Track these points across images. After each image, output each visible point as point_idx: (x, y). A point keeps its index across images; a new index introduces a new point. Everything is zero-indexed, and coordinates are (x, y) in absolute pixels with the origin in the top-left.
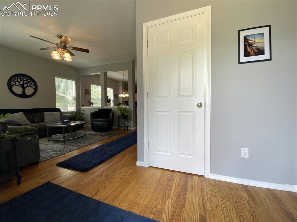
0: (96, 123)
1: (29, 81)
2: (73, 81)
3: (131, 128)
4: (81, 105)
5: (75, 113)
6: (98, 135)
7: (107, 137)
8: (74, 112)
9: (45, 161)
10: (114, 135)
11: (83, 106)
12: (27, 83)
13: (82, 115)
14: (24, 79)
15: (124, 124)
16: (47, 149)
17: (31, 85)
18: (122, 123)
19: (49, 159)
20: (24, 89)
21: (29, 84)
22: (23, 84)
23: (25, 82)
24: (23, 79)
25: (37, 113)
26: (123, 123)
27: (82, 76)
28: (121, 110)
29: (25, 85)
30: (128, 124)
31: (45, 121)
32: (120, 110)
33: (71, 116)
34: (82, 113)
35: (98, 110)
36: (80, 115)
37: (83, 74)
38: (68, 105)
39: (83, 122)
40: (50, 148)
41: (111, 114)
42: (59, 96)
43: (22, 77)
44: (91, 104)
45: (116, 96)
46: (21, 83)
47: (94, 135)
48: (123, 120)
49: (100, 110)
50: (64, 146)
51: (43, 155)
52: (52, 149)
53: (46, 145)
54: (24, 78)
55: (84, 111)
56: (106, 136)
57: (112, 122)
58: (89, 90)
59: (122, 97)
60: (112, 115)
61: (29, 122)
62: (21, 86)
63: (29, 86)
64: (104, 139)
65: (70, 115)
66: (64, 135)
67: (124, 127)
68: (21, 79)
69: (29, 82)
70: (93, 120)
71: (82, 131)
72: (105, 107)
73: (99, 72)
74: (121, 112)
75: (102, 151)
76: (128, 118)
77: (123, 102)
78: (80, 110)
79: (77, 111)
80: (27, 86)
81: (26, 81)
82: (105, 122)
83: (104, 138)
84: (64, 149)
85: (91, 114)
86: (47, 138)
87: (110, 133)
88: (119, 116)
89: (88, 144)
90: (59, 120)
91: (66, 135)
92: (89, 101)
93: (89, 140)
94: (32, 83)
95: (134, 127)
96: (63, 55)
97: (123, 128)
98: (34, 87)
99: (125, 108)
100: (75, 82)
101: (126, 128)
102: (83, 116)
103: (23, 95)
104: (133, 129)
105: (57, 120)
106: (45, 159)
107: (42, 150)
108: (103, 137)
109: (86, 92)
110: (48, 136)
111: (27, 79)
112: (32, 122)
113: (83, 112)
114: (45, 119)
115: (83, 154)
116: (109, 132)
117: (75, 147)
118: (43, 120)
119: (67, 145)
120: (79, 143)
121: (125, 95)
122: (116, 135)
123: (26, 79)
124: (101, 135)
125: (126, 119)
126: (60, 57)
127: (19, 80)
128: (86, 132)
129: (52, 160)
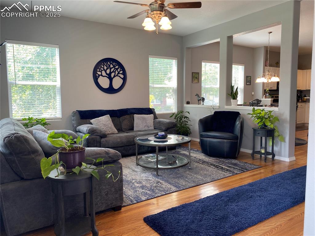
0: (208, 139)
1: (117, 67)
2: (174, 61)
3: (282, 159)
4: (185, 102)
5: (175, 115)
6: (212, 165)
7: (227, 174)
8: (173, 114)
9: (130, 205)
10: (244, 170)
11: (188, 103)
12: (114, 71)
13: (186, 119)
14: (111, 66)
15: (266, 148)
16: (133, 181)
17: (119, 73)
18: (261, 146)
19: (135, 203)
20: (111, 80)
21: (117, 72)
22: (111, 73)
23: (112, 70)
24: (109, 66)
25: (126, 116)
26: (263, 145)
27: (188, 48)
28: (261, 118)
29: (113, 75)
30: (275, 148)
31: (135, 129)
32: (259, 118)
33: (169, 123)
34: (186, 117)
35: (213, 113)
36: (183, 119)
37: (189, 46)
38: (167, 95)
39: (187, 139)
40: (138, 178)
41: (238, 123)
42: (153, 88)
43: (109, 63)
44: (200, 100)
45: (249, 80)
46: (108, 71)
47: (204, 162)
48: (264, 138)
49: (216, 113)
50: (157, 179)
51: (128, 192)
52: (140, 183)
53: (134, 171)
54: (111, 63)
55: (188, 113)
56: (227, 170)
57: (239, 141)
58: (198, 73)
59: (263, 83)
60: (239, 125)
61: (116, 130)
62: (107, 76)
63: (117, 76)
64: (222, 176)
65: (167, 121)
66: (157, 158)
67: (267, 153)
68: (108, 65)
69: (117, 69)
70: (204, 133)
71: (185, 151)
72: (227, 108)
73: (217, 38)
74: (259, 120)
75: (218, 210)
76: (276, 134)
77: (265, 92)
78: (182, 112)
79: (178, 113)
80: (114, 76)
81: (114, 68)
82: (225, 140)
83: (221, 174)
84: (155, 187)
85: (201, 121)
86: (135, 157)
87: (235, 164)
88: (255, 130)
89: (193, 185)
90: (153, 128)
91: (160, 158)
92: (197, 95)
93: (196, 173)
94: (120, 71)
95: (289, 157)
96: (160, 21)
97: (263, 156)
98: (122, 76)
99: (270, 112)
100: (176, 61)
101: (270, 157)
102: (187, 122)
103: (111, 90)
104: (287, 159)
105: (150, 128)
106: (130, 202)
107: (128, 181)
108: (221, 172)
109: (193, 77)
110: (137, 154)
111: (115, 64)
112: (120, 130)
113: (187, 115)
114: (134, 126)
115: (183, 207)
116: (234, 161)
117: (172, 187)
118: (132, 129)
119: (160, 179)
120: (179, 177)
121: (270, 78)
122: (248, 170)
123: (113, 65)
124: (217, 167)
125: (271, 137)
126: (155, 26)
127: (105, 68)
128: (191, 154)
129: (139, 207)
